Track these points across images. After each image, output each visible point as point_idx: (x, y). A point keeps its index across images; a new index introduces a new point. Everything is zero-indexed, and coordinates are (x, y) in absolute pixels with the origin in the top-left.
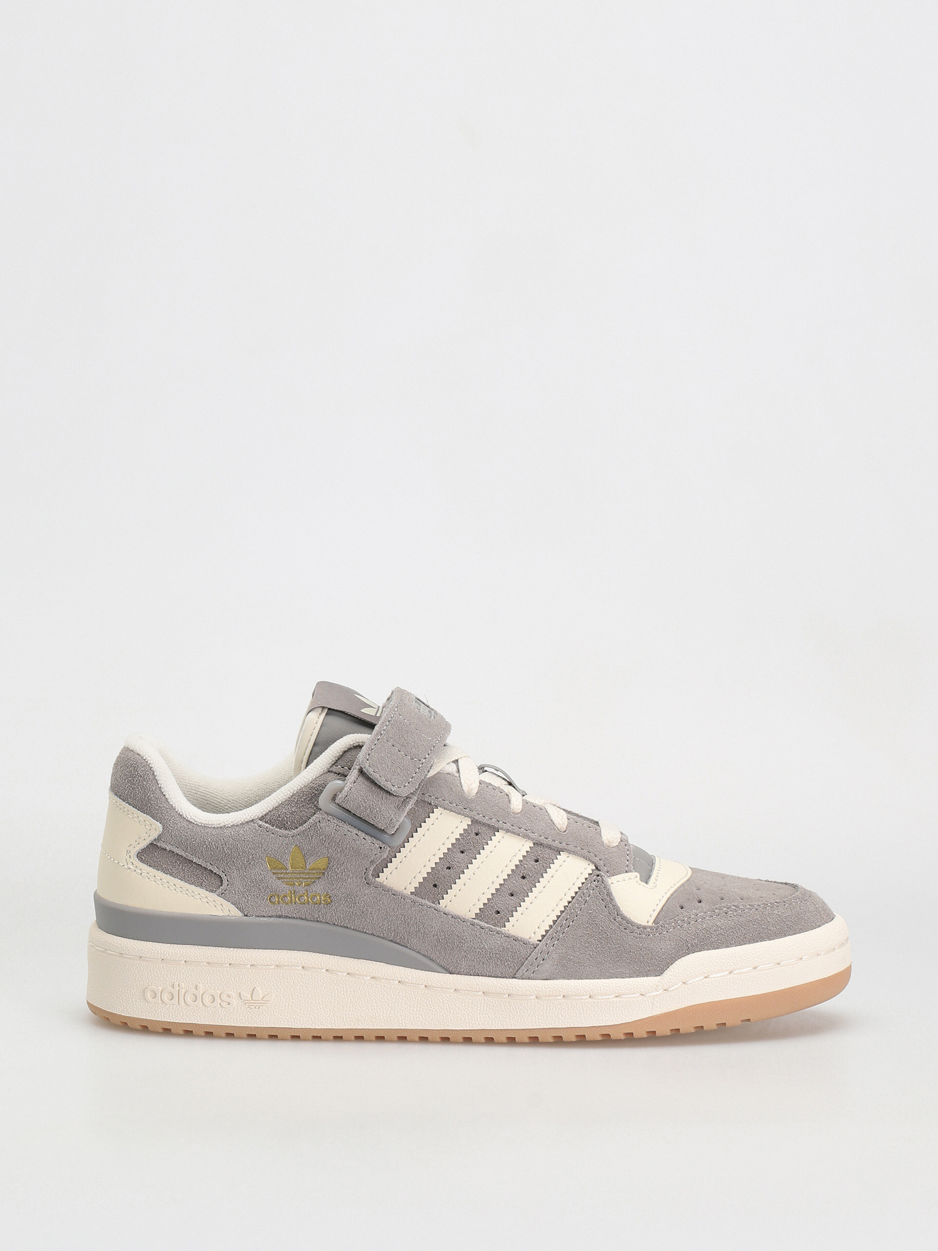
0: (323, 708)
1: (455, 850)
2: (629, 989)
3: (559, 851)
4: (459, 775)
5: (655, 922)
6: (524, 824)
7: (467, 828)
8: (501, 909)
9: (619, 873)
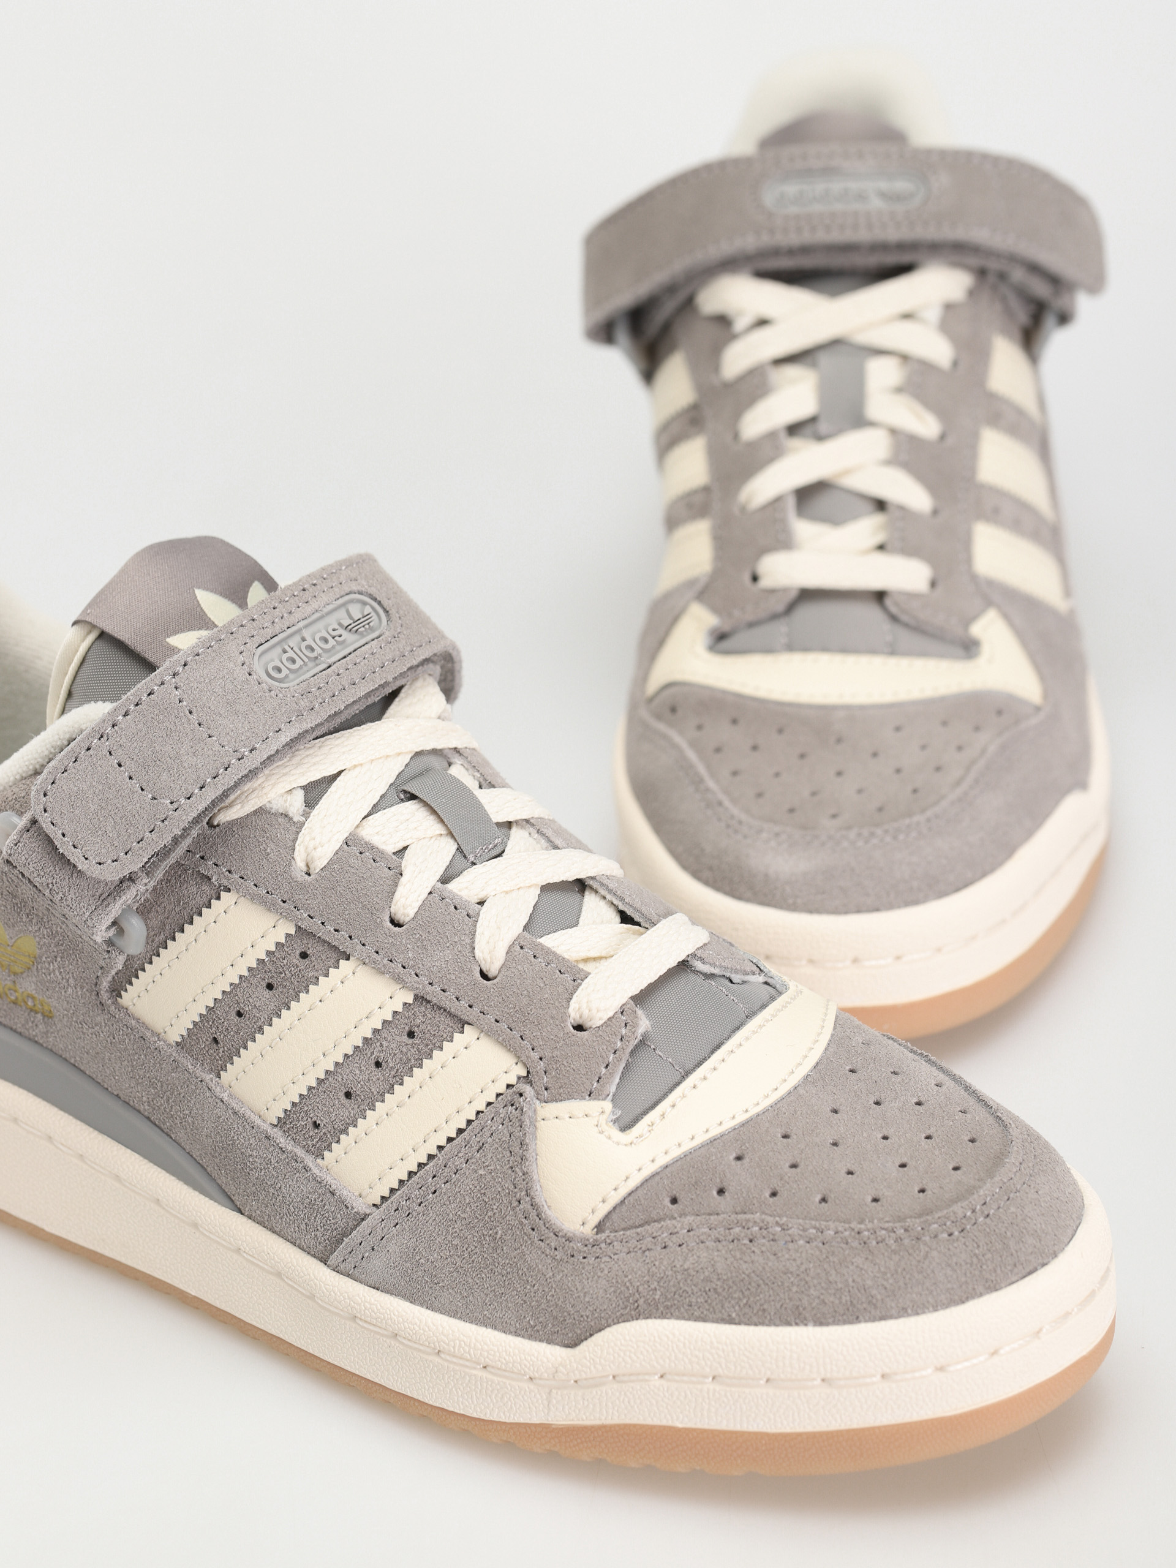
0: (93, 627)
1: (254, 981)
2: (504, 1361)
3: (462, 1024)
4: (304, 819)
5: (600, 1227)
6: (403, 953)
7: (283, 941)
8: (323, 1121)
9: (570, 1097)
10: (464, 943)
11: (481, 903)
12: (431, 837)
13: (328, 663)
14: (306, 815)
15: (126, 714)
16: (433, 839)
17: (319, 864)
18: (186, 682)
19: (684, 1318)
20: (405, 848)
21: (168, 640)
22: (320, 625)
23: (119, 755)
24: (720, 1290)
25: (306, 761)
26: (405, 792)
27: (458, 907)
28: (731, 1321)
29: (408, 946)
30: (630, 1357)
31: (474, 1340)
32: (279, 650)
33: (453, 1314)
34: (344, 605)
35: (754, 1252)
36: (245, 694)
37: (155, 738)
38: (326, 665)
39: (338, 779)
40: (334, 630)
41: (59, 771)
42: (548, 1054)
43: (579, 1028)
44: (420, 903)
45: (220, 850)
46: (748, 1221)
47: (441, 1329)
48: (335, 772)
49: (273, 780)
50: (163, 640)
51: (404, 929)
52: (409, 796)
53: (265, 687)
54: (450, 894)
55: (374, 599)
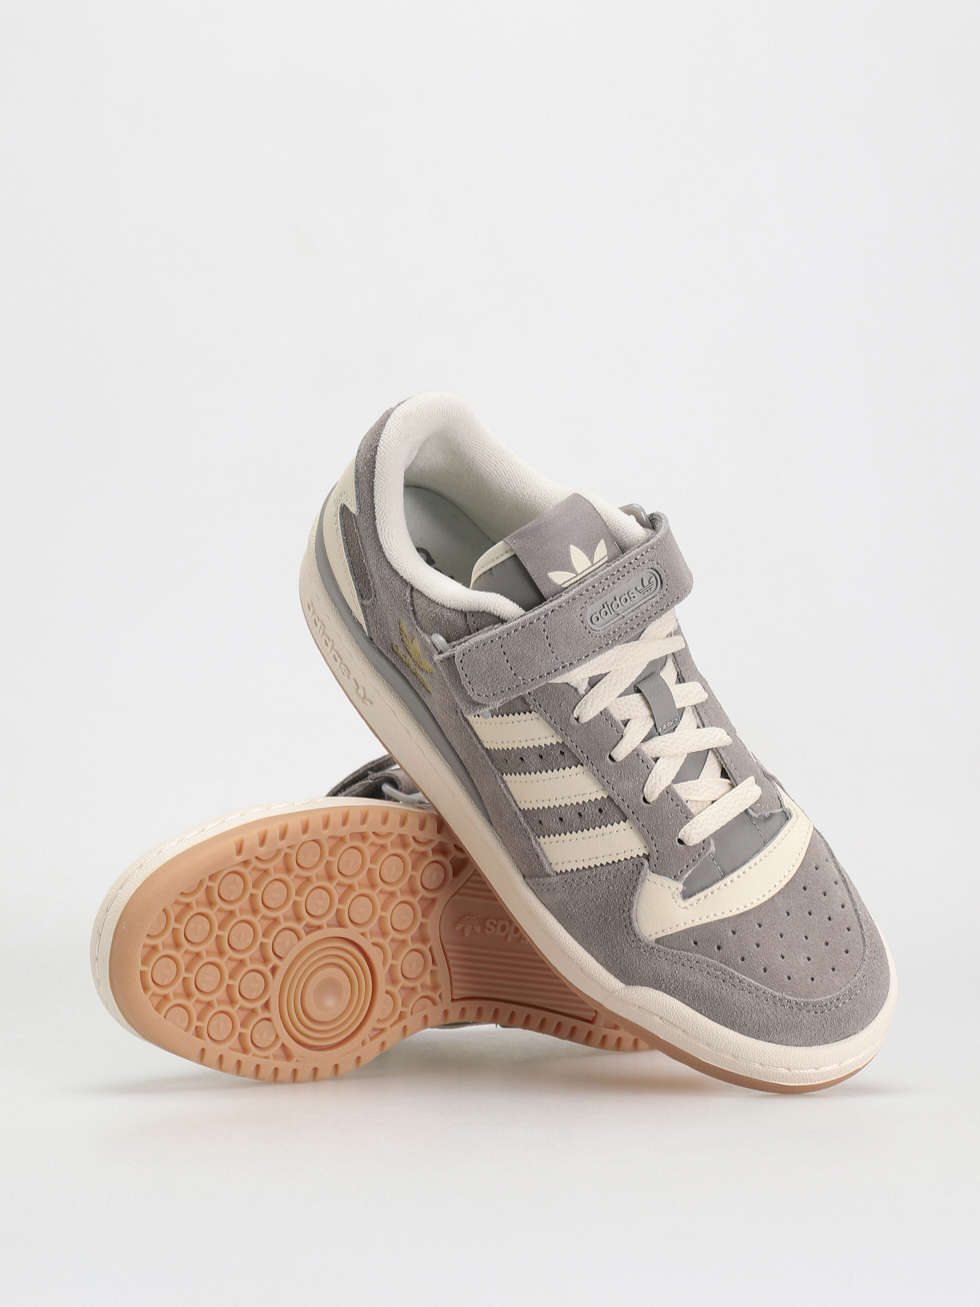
0: (512, 550)
1: (534, 752)
3: (626, 818)
4: (585, 695)
5: (658, 941)
6: (609, 776)
7: (555, 744)
8: (545, 823)
9: (665, 875)
10: (641, 781)
11: (657, 759)
14: (587, 692)
16: (643, 718)
17: (584, 720)
19: (680, 1000)
20: (630, 720)
21: (549, 573)
22: (625, 590)
23: (505, 648)
24: (701, 998)
26: (638, 688)
27: (644, 761)
28: (701, 1012)
29: (613, 774)
30: (649, 1006)
31: (581, 957)
32: (601, 606)
33: (576, 938)
34: (641, 576)
35: (723, 988)
36: (576, 634)
37: (526, 647)
38: (622, 616)
39: (607, 677)
40: (632, 593)
42: (661, 851)
43: (680, 841)
44: (627, 755)
46: (726, 971)
47: (567, 943)
48: (606, 673)
49: (577, 669)
50: (546, 574)
51: (615, 763)
52: (638, 691)
53: (587, 630)
54: (643, 753)
55: (658, 573)
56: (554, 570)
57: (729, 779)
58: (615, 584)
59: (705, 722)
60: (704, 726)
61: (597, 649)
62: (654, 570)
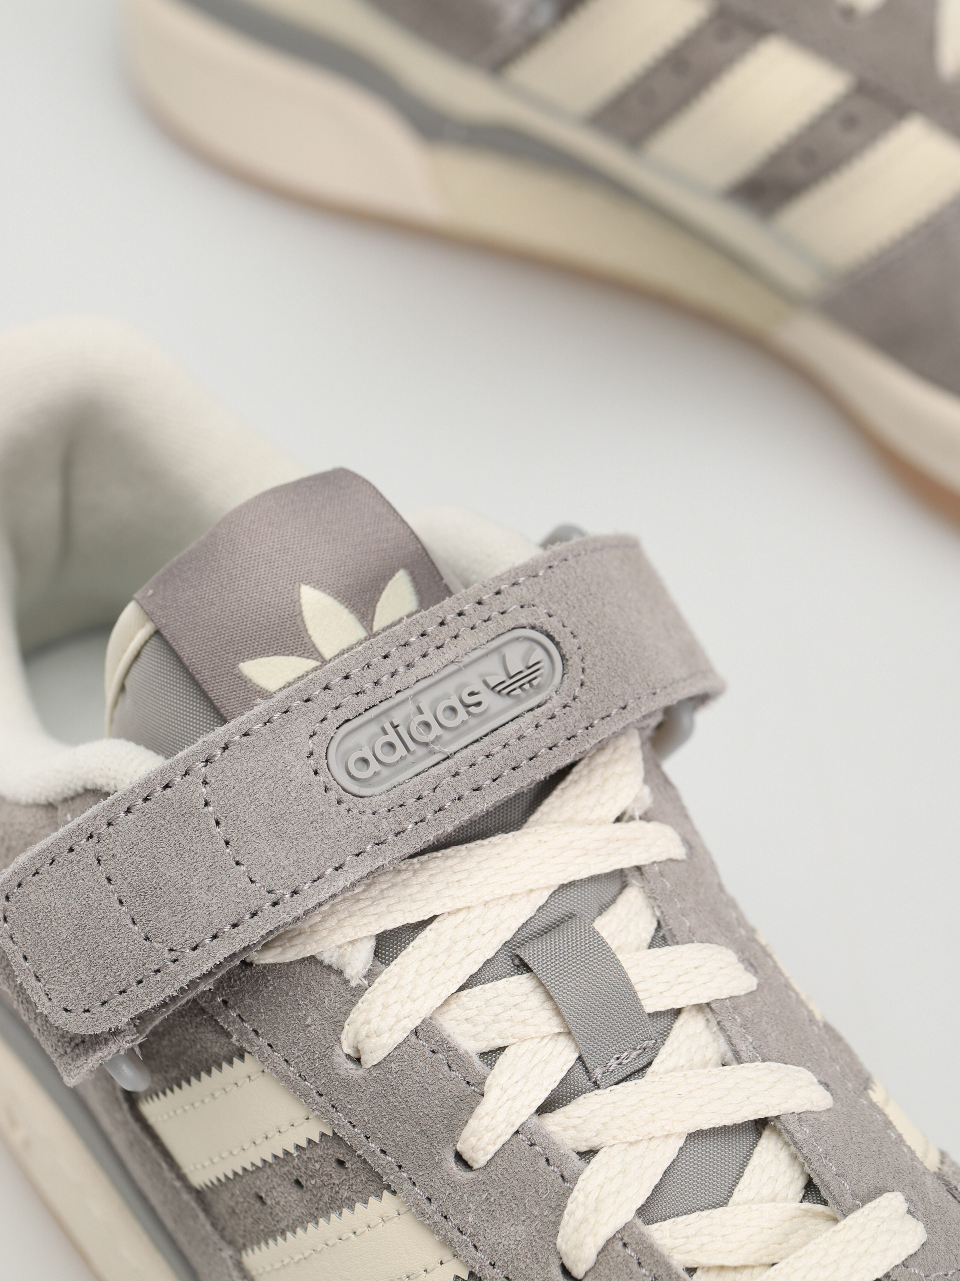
4: (366, 982)
6: (461, 1212)
7: (318, 1141)
10: (546, 1220)
11: (588, 1154)
12: (544, 1037)
13: (445, 753)
14: (371, 975)
15: (128, 811)
16: (545, 1041)
17: (371, 1059)
18: (220, 777)
20: (502, 1049)
21: (241, 665)
22: (449, 686)
23: (110, 866)
25: (391, 894)
26: (519, 959)
27: (551, 1162)
29: (471, 1205)
32: (374, 728)
34: (497, 649)
36: (300, 807)
37: (160, 855)
38: (444, 756)
39: (429, 927)
40: (472, 694)
41: (28, 872)
44: (498, 1146)
45: (247, 1001)
48: (426, 918)
49: (332, 922)
50: (235, 666)
51: (471, 1175)
52: (523, 967)
53: (333, 796)
54: (546, 1136)
55: (551, 638)
56: (255, 654)
57: (825, 1203)
58: (412, 670)
59: (742, 1047)
60: (739, 1061)
61: (369, 848)
62: (542, 633)
